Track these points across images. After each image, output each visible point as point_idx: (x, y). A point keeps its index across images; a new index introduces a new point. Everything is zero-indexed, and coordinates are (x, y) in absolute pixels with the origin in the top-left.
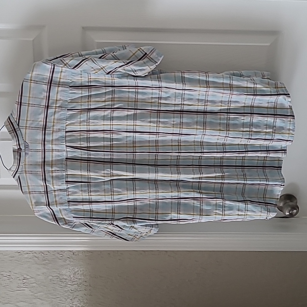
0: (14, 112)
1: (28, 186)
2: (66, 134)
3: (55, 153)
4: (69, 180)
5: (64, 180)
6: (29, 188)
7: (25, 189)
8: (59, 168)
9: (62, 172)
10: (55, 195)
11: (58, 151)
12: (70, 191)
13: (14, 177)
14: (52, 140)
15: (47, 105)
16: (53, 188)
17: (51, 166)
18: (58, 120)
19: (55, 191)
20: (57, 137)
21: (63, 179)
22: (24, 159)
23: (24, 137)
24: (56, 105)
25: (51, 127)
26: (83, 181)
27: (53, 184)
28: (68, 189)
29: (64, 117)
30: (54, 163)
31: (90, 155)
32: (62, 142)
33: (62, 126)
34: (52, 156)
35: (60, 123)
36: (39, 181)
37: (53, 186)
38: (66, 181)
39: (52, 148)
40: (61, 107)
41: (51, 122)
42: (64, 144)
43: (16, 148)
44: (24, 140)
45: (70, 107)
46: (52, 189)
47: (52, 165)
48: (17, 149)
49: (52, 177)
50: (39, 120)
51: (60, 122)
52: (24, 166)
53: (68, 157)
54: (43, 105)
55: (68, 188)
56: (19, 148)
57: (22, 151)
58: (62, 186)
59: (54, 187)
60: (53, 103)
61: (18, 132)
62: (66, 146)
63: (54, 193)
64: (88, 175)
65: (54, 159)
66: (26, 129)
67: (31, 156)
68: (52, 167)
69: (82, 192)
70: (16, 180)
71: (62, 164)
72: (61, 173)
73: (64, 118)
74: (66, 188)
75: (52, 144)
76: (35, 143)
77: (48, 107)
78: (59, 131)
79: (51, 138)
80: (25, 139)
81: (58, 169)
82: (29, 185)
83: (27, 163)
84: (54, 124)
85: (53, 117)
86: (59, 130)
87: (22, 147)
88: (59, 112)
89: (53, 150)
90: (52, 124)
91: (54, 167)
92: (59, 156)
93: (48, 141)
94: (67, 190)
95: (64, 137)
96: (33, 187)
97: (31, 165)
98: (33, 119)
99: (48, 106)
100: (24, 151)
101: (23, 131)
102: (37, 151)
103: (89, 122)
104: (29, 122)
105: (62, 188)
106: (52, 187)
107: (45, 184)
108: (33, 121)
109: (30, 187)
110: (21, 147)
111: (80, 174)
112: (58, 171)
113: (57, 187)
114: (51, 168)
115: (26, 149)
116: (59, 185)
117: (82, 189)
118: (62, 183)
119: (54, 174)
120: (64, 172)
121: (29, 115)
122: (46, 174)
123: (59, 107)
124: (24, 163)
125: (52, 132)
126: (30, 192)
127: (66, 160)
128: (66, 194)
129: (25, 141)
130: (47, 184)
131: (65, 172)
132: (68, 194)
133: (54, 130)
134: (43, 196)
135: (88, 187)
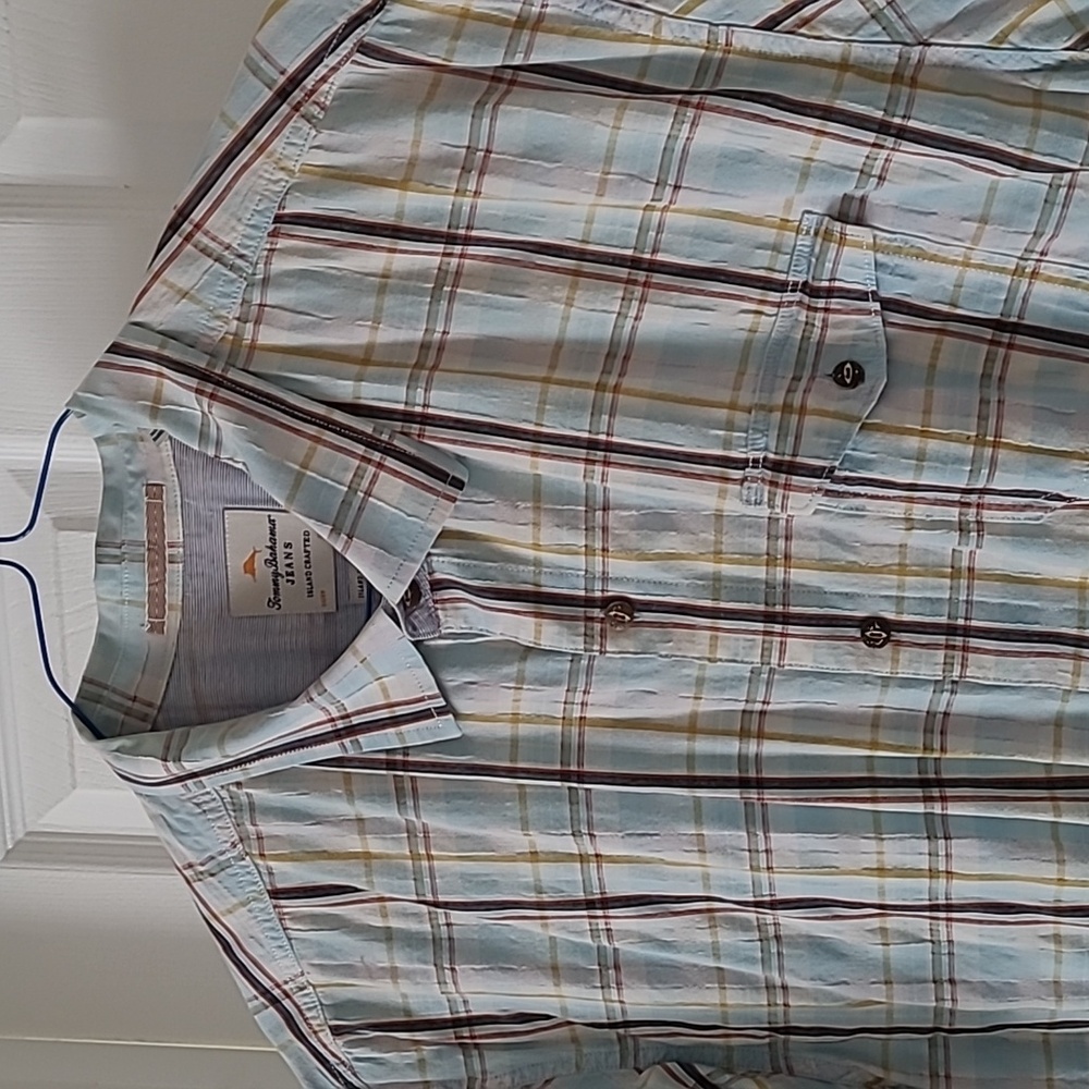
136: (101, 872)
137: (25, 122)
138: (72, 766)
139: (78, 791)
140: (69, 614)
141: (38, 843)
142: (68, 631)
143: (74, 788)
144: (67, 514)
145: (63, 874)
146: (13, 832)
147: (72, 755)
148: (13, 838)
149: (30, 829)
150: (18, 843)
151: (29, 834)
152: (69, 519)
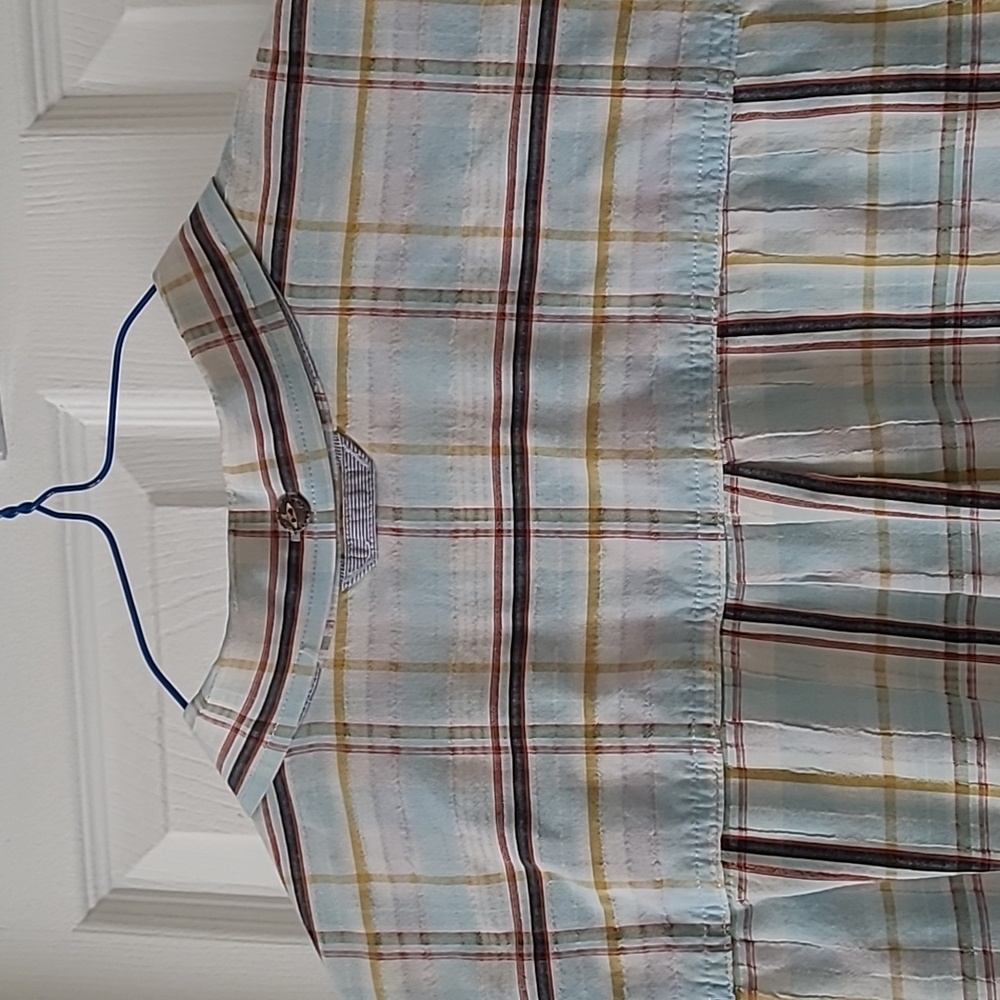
0: (240, 161)
1: (364, 878)
2: (721, 351)
3: (621, 553)
4: (762, 826)
5: (713, 830)
6: (366, 899)
7: (336, 905)
8: (657, 699)
9: (689, 747)
10: (616, 975)
11: (653, 524)
12: (770, 952)
13: (235, 781)
14: (594, 410)
15: (531, 59)
16: (598, 908)
17: (580, 676)
18: (640, 206)
19: (615, 934)
20: (635, 384)
21: (704, 814)
22: (329, 611)
23: (330, 388)
24: (621, 49)
25: (577, 283)
26: (906, 842)
27: (598, 862)
28: (747, 927)
29: (705, 177)
30: (607, 652)
31: (976, 574)
32: (685, 430)
33: (684, 263)
34: (594, 574)
35: (662, 237)
36: (470, 832)
37: (601, 885)
38: (727, 843)
39: (595, 494)
40: (676, 73)
41: (579, 236)
42: (713, 443)
43: (259, 493)
44: (335, 424)
45: (764, 66)
46: (585, 914)
47: (592, 670)
48: (267, 506)
49: (593, 791)
50: (470, 221)
51: (670, 227)
52: (328, 675)
53: (750, 599)
54: (499, 68)
55: (748, 913)
56: (286, 499)
57: (310, 527)
58: (693, 893)
59: (611, 892)
60: (591, 38)
61: (277, 344)
62: (732, 469)
63: (604, 960)
64: (960, 787)
65: (611, 612)
66: (347, 311)
67: (400, 579)
68: (590, 692)
69: (894, 968)
70: (254, 816)
71: (691, 663)
72: (684, 756)
73: (708, 186)
74: (726, 912)
75: (593, 455)
76: (434, 450)
77: (542, 80)
78: (656, 319)
79: (581, 396)
80: (342, 416)
81: (653, 715)
82: (375, 865)
83: (355, 649)
84: (614, 248)
85: (595, 183)
86: (662, 310)
87: (315, 488)
88: (651, 121)
89: (598, 514)
90: (591, 249)
91: (608, 692)
92: (657, 583)
93: (558, 424)
94: (740, 935)
95: (705, 382)
96: (406, 889)
97: (395, 666)
98: (406, 216)
99: (543, 72)
100: (332, 527)
101: (322, 332)
102: (448, 524)
103: (964, 225)
104: (370, 246)
105: (685, 906)
106: (592, 898)
107: (519, 866)
108: (407, 230)
109: (382, 890)
110: (303, 491)
111: (875, 767)
112: (649, 729)
113: (634, 902)
114: (578, 702)
115: (351, 503)
116: (664, 873)
117: (901, 938)
118: (690, 864)
119: (612, 767)
120: (710, 750)
121: (371, 176)
122: (533, 759)
123: (650, 72)
124: (330, 654)
125: (589, 326)
126: (376, 939)
127: (729, 625)
128: (729, 981)
129: (340, 431)
130: (542, 867)
131: (724, 745)
132: (743, 980)
133: (609, 311)
134: (498, 982)
135: (960, 911)
136: (195, 938)
137: (131, 16)
138: (165, 803)
139: (172, 835)
140: (164, 609)
141: (123, 901)
142: (163, 632)
143: (166, 830)
144: (165, 488)
145: (150, 940)
146: (96, 888)
147: (164, 789)
148: (95, 895)
149: (114, 886)
150: (101, 902)
151: (114, 891)
152: (168, 493)
